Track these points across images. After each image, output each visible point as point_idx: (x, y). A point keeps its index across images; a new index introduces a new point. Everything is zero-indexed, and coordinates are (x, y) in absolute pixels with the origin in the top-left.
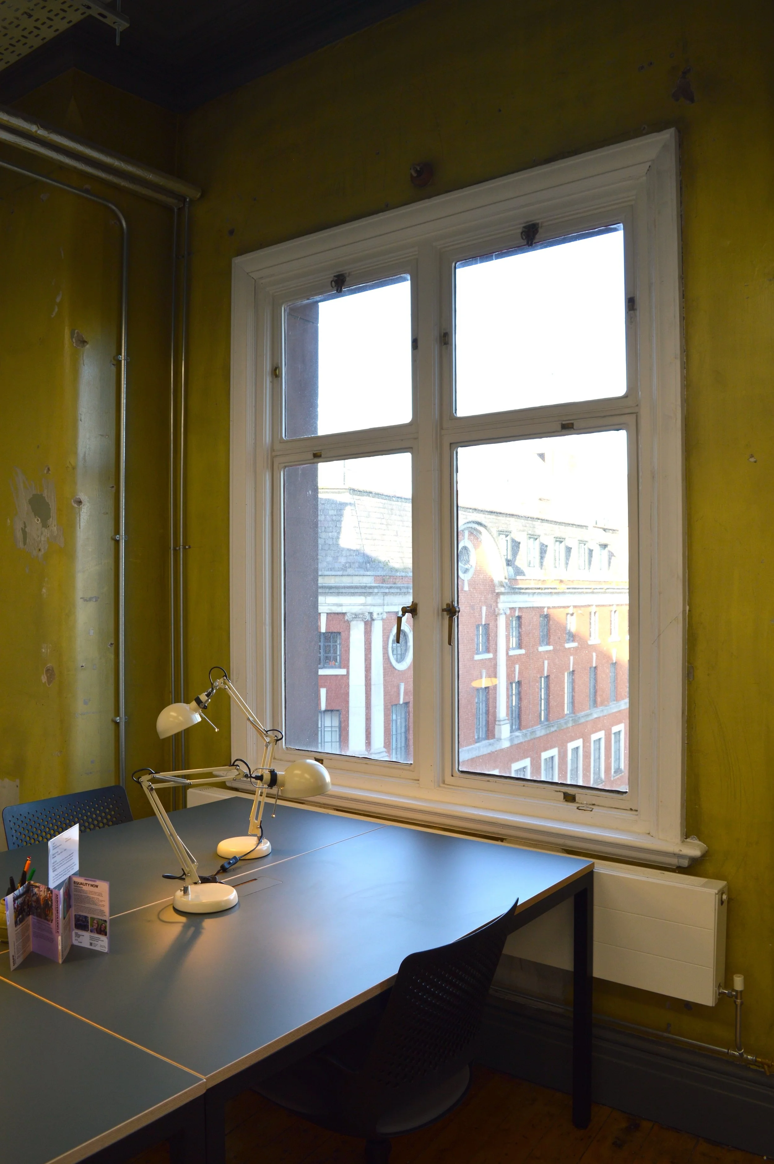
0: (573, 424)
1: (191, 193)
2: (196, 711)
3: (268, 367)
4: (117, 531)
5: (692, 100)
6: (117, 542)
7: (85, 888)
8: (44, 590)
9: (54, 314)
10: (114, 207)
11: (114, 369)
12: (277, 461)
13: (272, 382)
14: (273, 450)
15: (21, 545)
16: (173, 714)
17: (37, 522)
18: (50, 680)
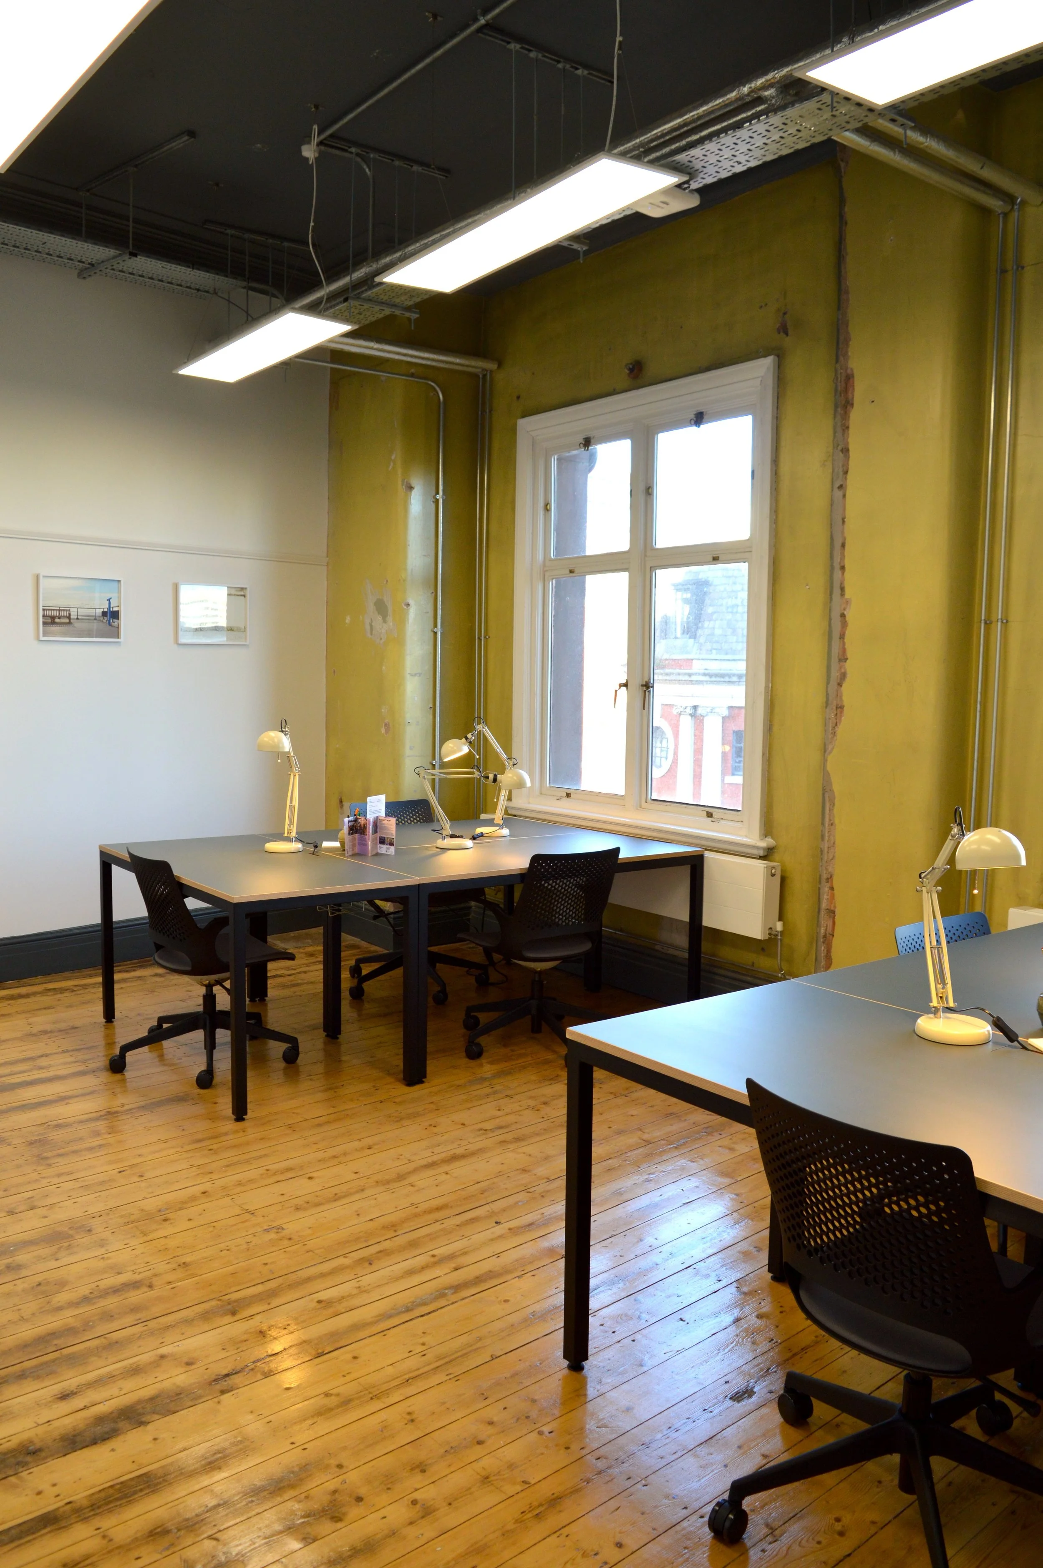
0: (718, 557)
1: (491, 366)
2: (465, 744)
3: (541, 504)
4: (435, 626)
5: (787, 334)
6: (436, 633)
7: (384, 822)
8: (384, 668)
9: (391, 467)
10: (433, 384)
11: (433, 506)
12: (547, 574)
13: (545, 515)
14: (544, 566)
15: (369, 635)
16: (450, 745)
17: (380, 618)
18: (387, 731)
